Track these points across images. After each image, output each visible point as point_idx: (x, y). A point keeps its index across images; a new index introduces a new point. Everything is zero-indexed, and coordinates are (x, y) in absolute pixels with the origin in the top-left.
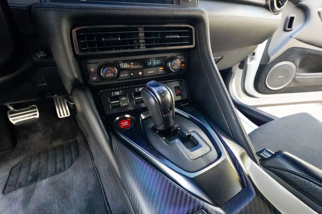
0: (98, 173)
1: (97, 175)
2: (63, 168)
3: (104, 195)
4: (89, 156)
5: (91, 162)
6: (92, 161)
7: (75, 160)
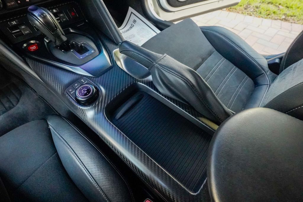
0: (44, 99)
1: (44, 101)
2: (11, 106)
3: (54, 110)
4: (31, 91)
5: (34, 94)
6: (36, 93)
7: (20, 98)
